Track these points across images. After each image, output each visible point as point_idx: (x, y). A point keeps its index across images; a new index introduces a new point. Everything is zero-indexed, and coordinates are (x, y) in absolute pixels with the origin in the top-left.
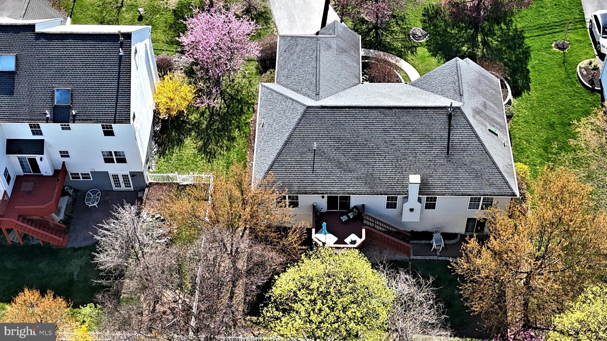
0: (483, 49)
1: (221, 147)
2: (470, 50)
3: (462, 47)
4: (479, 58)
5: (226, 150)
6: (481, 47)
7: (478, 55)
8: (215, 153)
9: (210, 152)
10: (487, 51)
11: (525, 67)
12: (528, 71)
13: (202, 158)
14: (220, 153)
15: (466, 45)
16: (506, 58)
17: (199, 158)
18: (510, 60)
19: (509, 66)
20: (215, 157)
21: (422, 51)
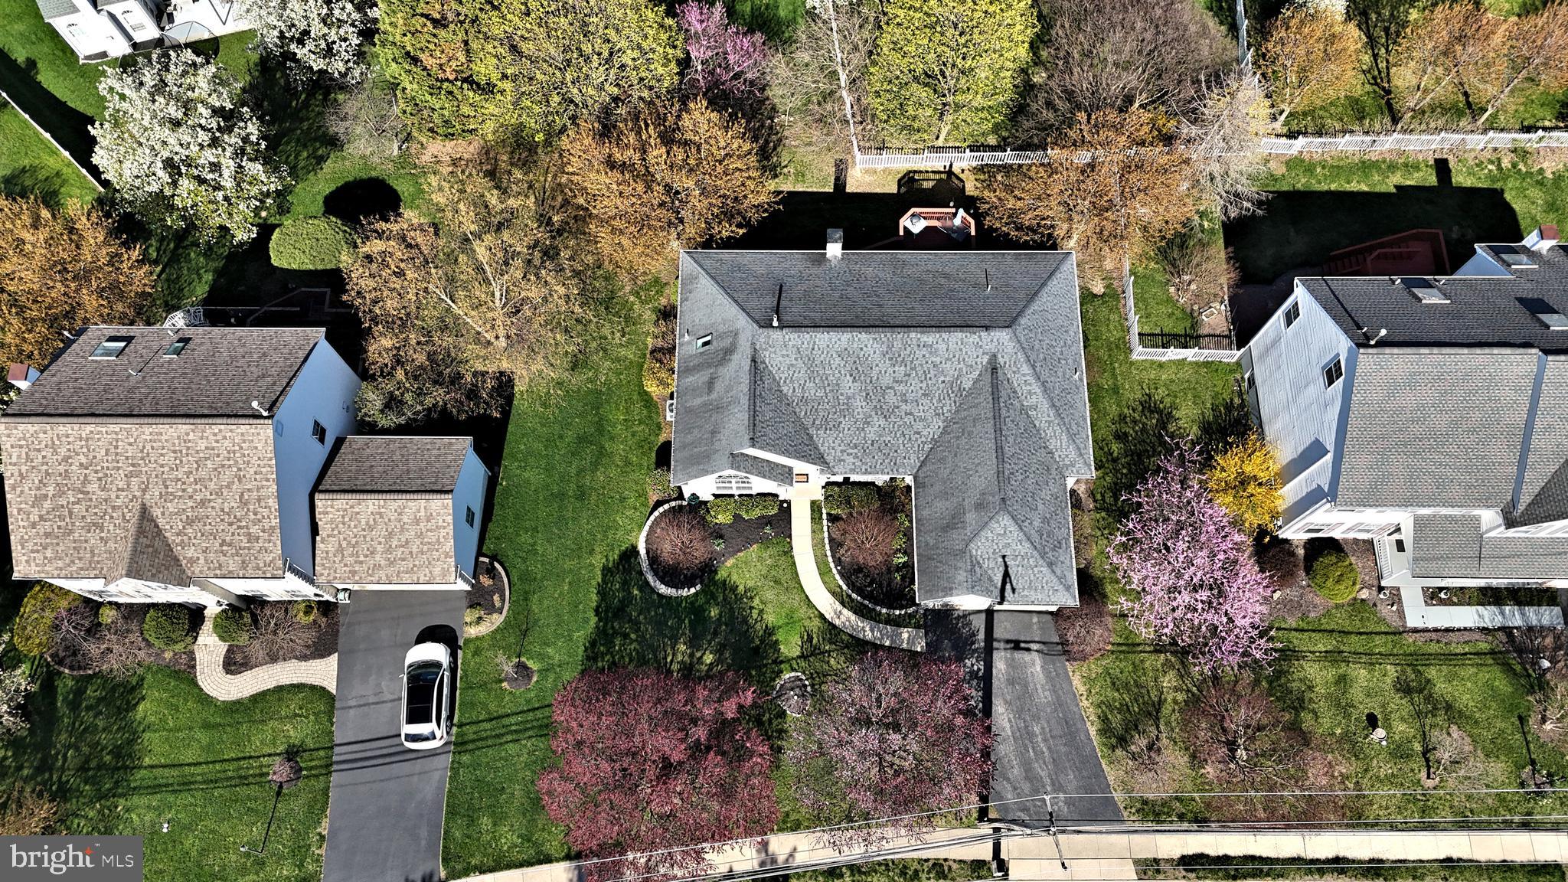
0: (672, 661)
1: (1135, 422)
2: (698, 654)
3: (711, 664)
4: (684, 634)
5: (1125, 417)
6: (675, 667)
7: (685, 643)
8: (1143, 411)
9: (1152, 412)
10: (665, 658)
11: (600, 620)
12: (597, 611)
13: (1162, 402)
14: (1134, 410)
15: (704, 668)
16: (632, 641)
17: (1168, 400)
18: (626, 636)
19: (630, 621)
20: (1141, 403)
21: (790, 646)
